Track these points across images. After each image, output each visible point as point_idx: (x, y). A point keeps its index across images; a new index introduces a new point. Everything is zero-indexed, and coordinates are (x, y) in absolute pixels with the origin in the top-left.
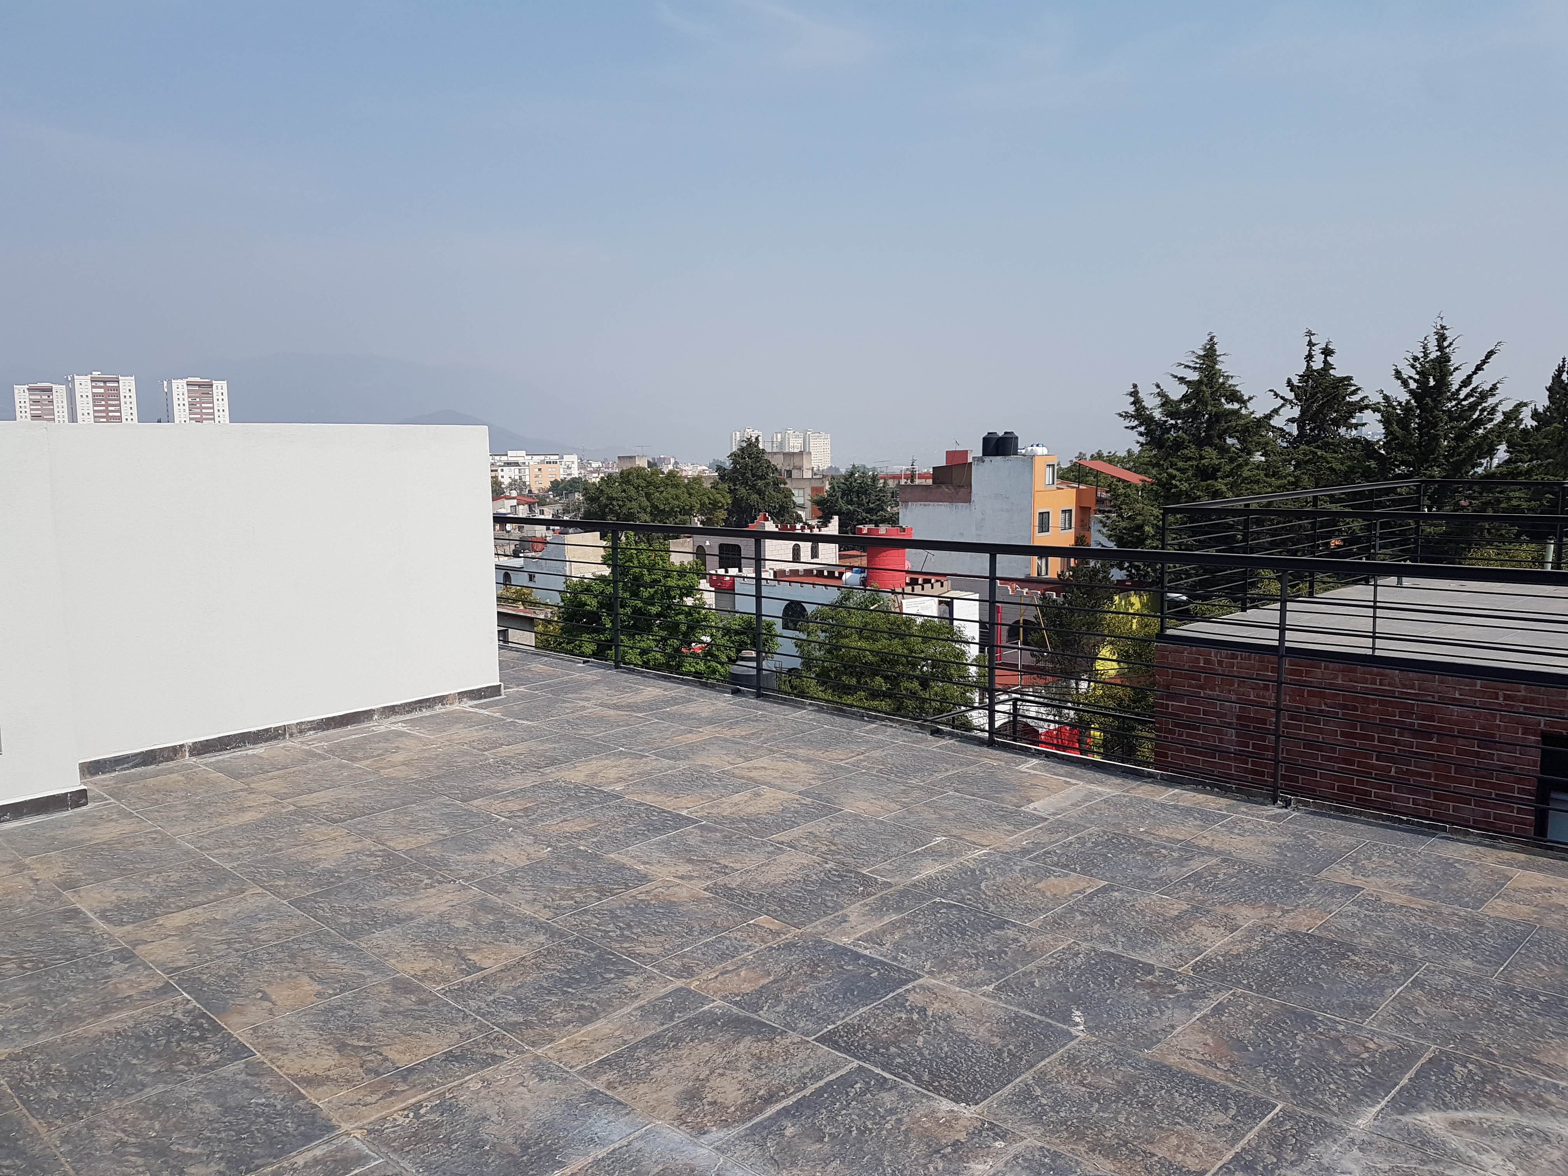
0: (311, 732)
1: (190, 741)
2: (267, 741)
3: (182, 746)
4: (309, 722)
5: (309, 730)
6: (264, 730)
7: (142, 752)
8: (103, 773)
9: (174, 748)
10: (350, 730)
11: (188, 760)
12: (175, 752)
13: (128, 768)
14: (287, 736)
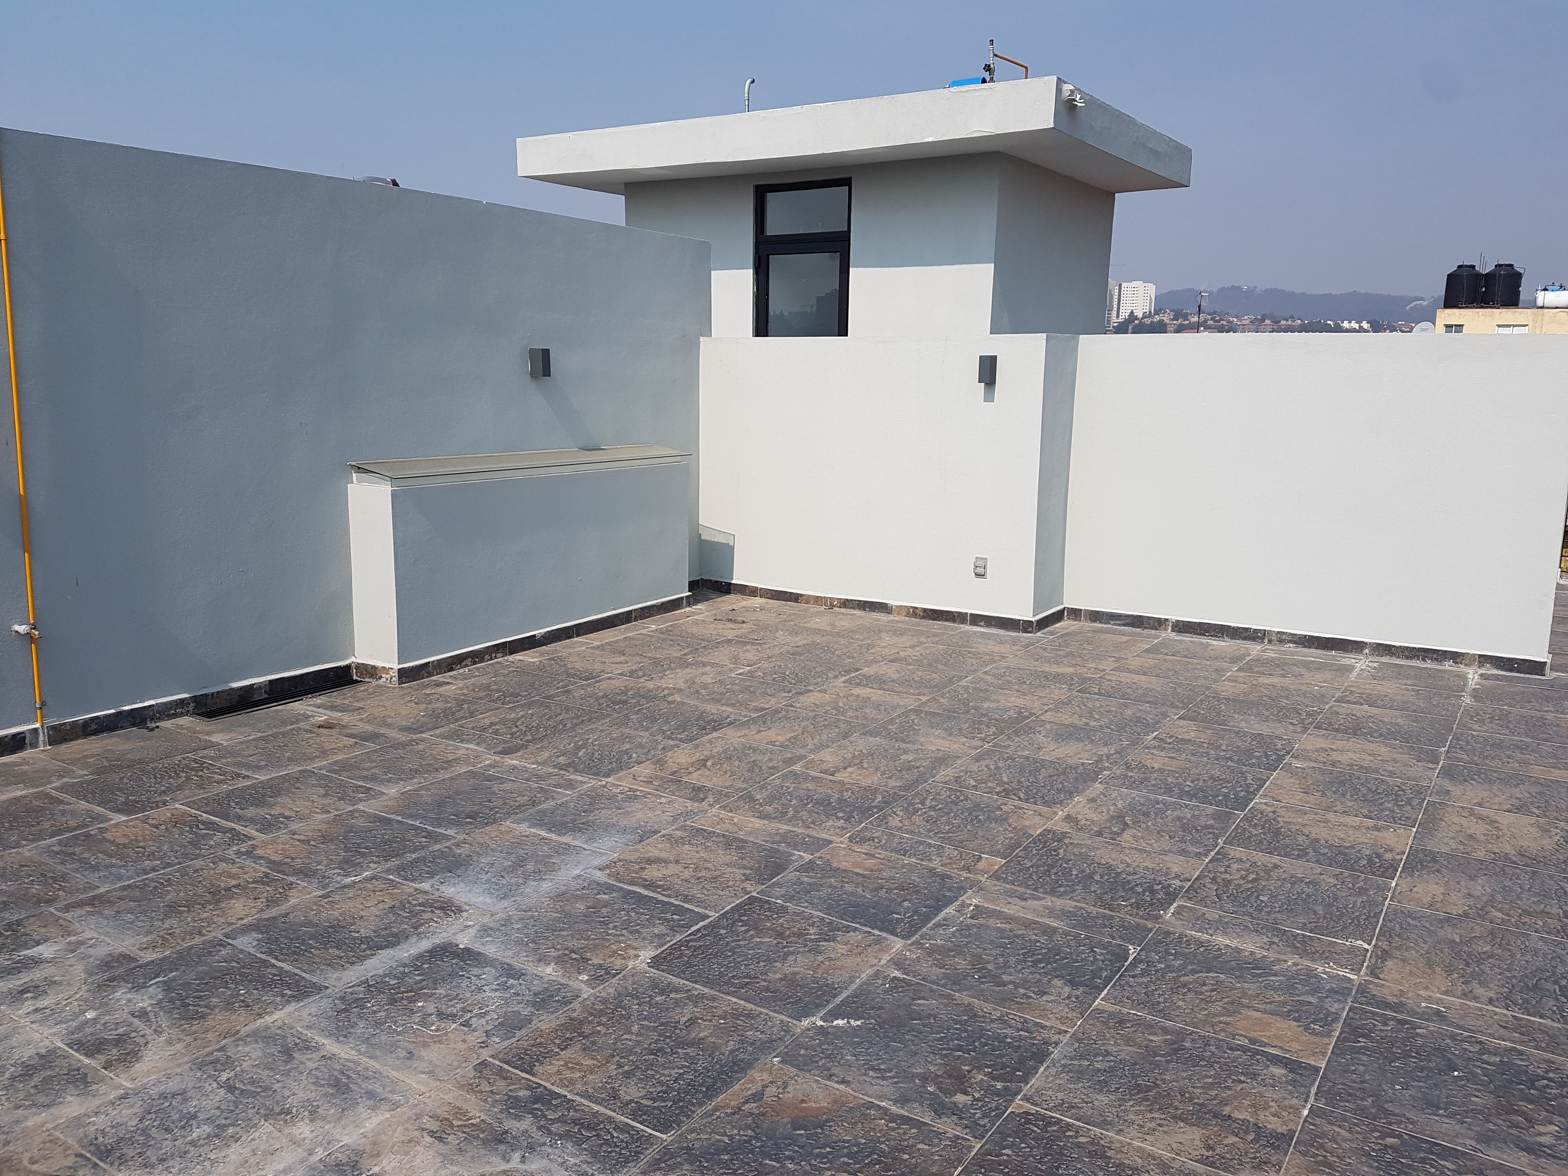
0: (1292, 645)
1: (1174, 618)
2: (1245, 639)
3: (1166, 620)
4: (1291, 634)
5: (1290, 642)
6: (1243, 628)
7: (1133, 616)
8: (1100, 622)
9: (1159, 620)
10: (1333, 656)
11: (1169, 634)
12: (1159, 623)
13: (1119, 625)
14: (1266, 641)
